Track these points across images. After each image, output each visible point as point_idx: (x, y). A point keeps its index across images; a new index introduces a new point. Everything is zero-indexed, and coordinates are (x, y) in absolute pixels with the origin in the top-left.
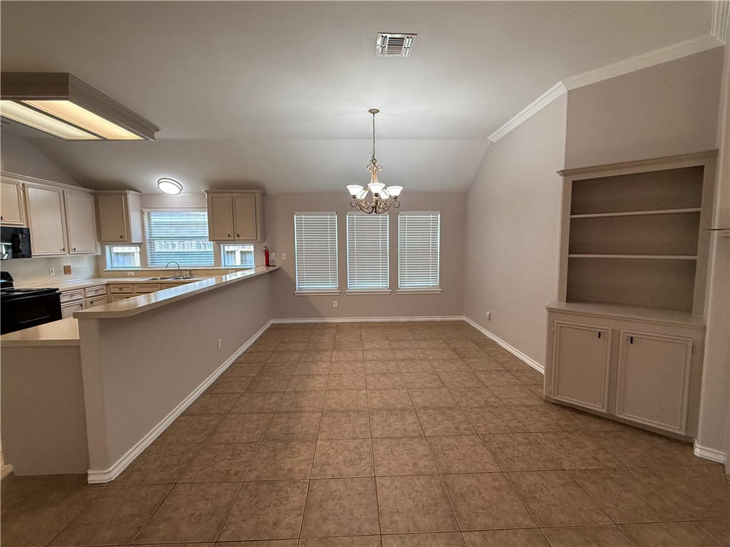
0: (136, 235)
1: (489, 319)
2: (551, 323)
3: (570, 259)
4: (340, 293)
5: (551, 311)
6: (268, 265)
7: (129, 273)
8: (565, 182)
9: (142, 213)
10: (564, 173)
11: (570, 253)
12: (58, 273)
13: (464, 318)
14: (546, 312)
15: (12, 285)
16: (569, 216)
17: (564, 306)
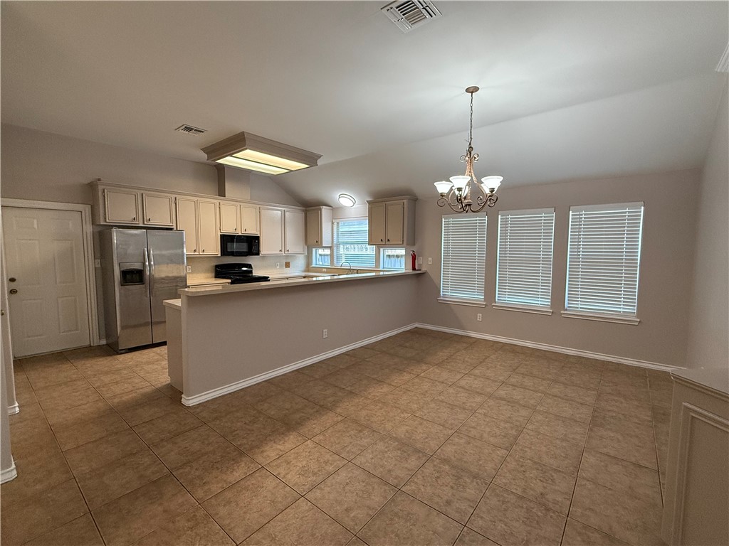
0: (326, 240)
4: (486, 305)
6: (414, 269)
7: (324, 270)
9: (333, 223)
12: (281, 266)
15: (251, 272)
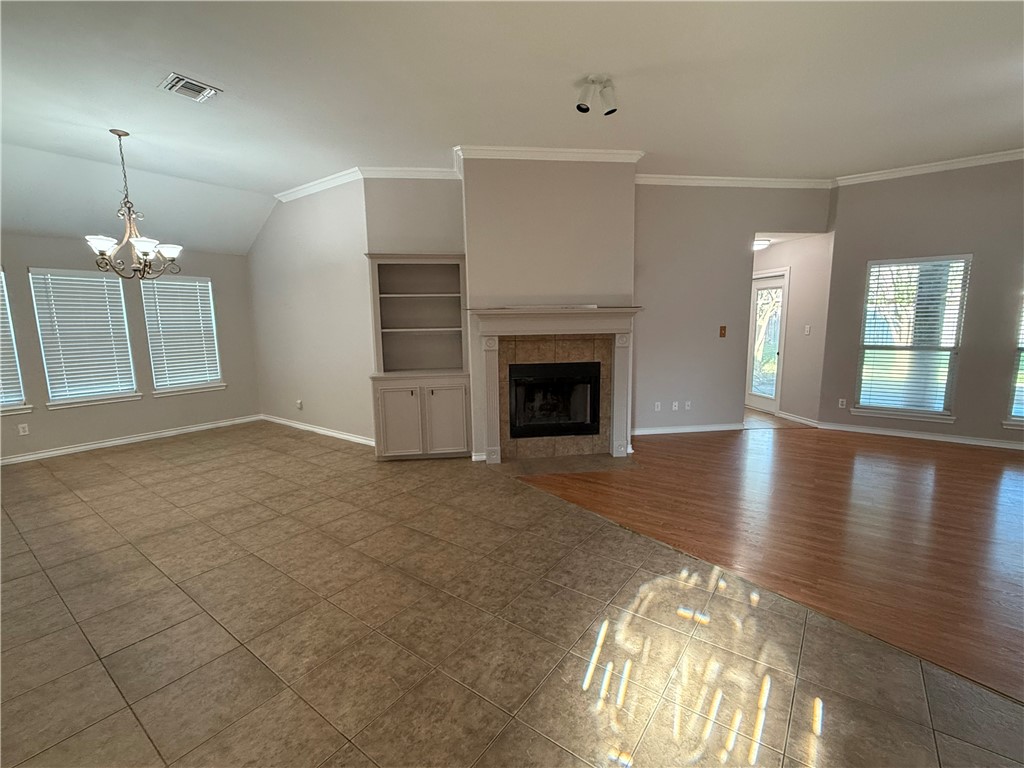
1: (301, 408)
2: (375, 391)
3: (383, 333)
4: (33, 408)
5: (374, 379)
8: (372, 264)
10: (371, 256)
11: (383, 328)
13: (262, 417)
14: (370, 382)
16: (378, 296)
17: (382, 374)
